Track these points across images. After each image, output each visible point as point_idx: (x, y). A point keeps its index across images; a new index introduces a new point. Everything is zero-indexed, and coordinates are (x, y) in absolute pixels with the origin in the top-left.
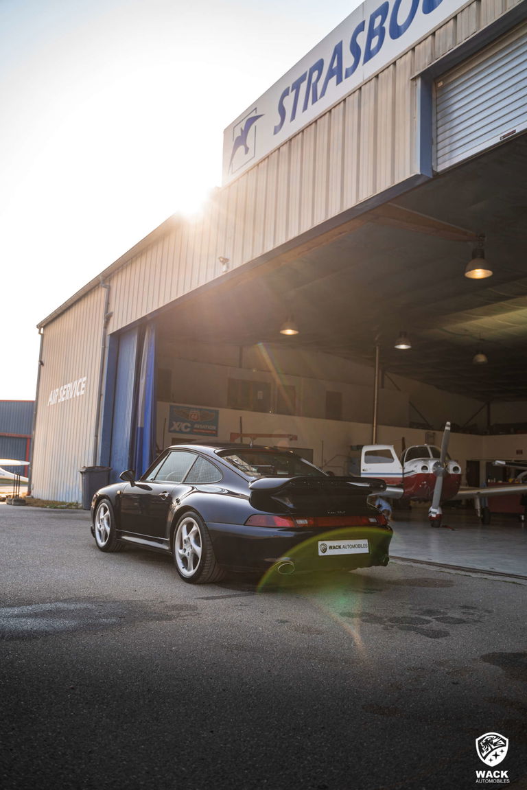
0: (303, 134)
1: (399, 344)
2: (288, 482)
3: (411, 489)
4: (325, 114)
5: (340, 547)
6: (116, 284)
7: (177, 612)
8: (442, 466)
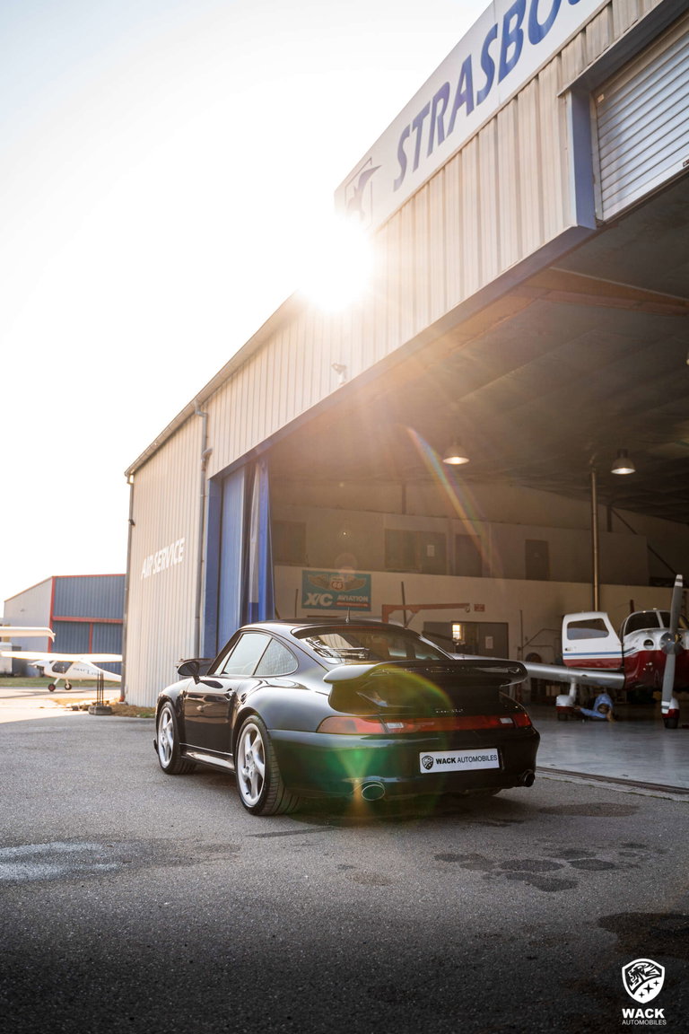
0: (429, 187)
1: (618, 468)
3: (633, 675)
4: (455, 156)
5: (453, 760)
6: (217, 409)
7: (208, 854)
8: (674, 639)
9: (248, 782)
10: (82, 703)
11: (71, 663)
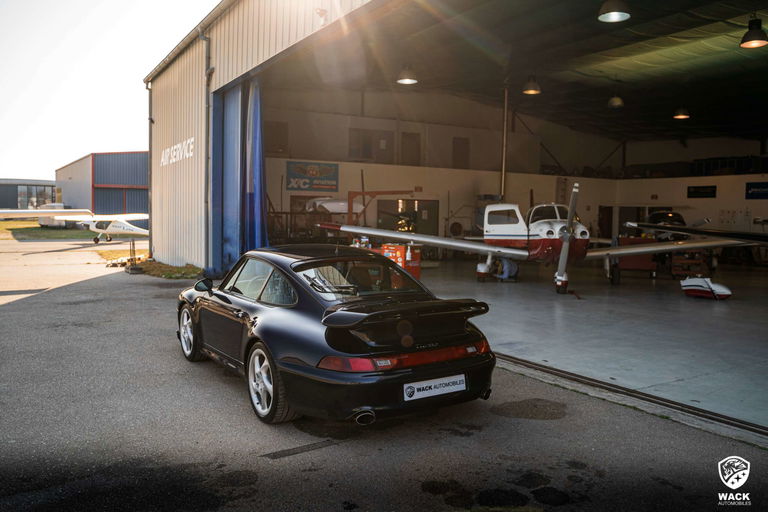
1: (527, 90)
2: (367, 318)
5: (430, 388)
6: (216, 35)
8: (569, 231)
9: (257, 393)
10: (119, 259)
11: (110, 222)
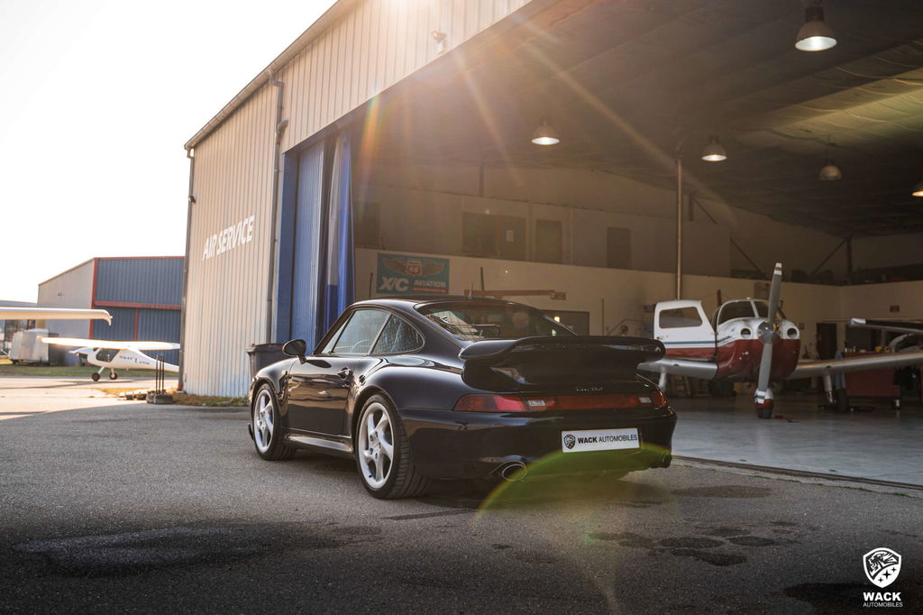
1: (709, 154)
3: (728, 364)
5: (595, 440)
6: (293, 79)
7: (350, 537)
8: (771, 328)
9: (371, 464)
10: (136, 392)
11: (117, 351)
